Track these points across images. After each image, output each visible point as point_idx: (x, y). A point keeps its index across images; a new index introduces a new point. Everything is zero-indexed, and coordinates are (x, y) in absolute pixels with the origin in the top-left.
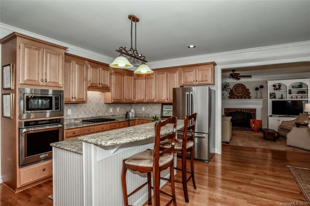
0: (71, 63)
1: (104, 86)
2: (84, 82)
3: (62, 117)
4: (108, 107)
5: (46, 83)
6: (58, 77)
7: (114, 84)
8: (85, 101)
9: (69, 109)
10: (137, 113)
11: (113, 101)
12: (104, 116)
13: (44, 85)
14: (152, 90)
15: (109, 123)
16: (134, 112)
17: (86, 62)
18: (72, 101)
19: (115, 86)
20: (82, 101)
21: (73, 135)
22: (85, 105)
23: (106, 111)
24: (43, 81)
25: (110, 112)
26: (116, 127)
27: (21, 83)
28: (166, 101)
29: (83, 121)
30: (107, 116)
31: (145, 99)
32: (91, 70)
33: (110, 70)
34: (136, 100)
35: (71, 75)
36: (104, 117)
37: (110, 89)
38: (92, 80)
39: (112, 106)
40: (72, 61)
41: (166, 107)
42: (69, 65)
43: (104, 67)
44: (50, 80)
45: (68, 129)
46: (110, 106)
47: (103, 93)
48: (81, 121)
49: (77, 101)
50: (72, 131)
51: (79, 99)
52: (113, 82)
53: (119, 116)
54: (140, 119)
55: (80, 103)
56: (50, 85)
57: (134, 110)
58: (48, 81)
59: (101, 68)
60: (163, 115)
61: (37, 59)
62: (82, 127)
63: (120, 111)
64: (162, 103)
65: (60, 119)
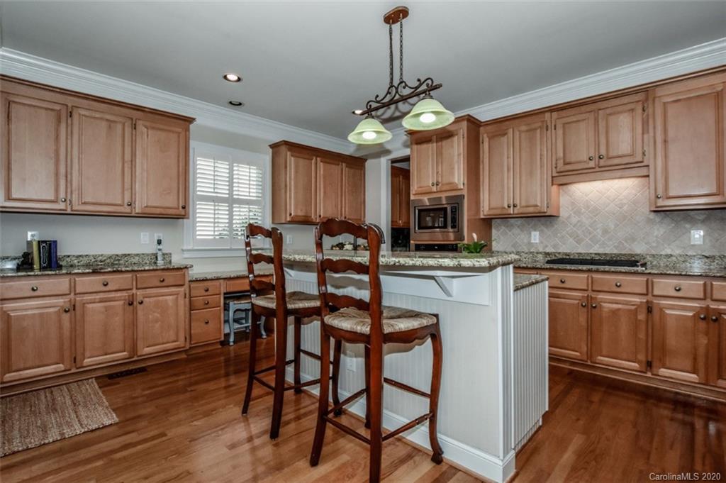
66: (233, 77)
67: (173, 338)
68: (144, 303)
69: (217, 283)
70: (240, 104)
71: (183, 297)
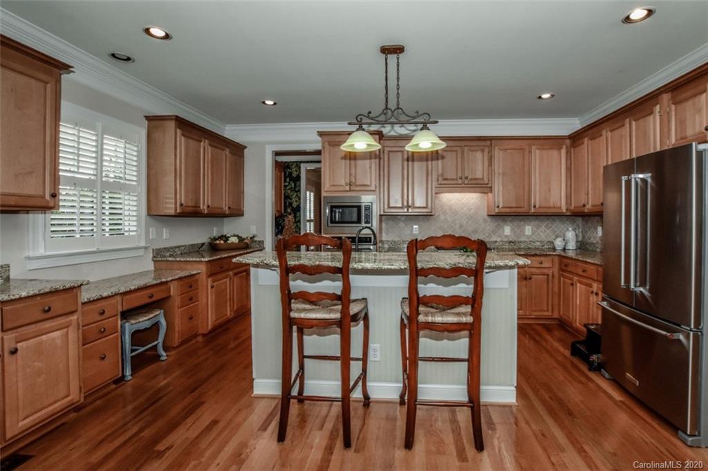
1: (474, 182)
2: (429, 178)
4: (498, 225)
6: (368, 177)
8: (430, 211)
9: (415, 224)
11: (497, 211)
19: (503, 178)
23: (494, 232)
24: (348, 185)
25: (506, 234)
34: (573, 207)
37: (489, 186)
39: (511, 221)
43: (472, 143)
46: (505, 221)
47: (486, 195)
51: (419, 207)
52: (496, 171)
53: (530, 246)
63: (533, 234)
66: (158, 32)
67: (63, 393)
68: (19, 348)
69: (112, 301)
70: (128, 59)
71: (76, 328)
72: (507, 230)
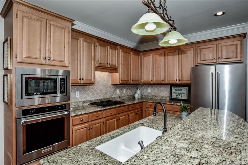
0: (79, 41)
1: (112, 66)
2: (93, 61)
3: (68, 102)
4: (115, 89)
5: (49, 61)
6: (63, 55)
7: (121, 64)
8: (93, 82)
9: (77, 91)
10: (143, 94)
11: (121, 82)
12: (112, 98)
13: (47, 64)
14: (160, 70)
15: (118, 107)
16: (140, 93)
17: (94, 39)
18: (79, 82)
19: (123, 66)
20: (90, 82)
21: (81, 122)
22: (93, 87)
23: (113, 93)
24: (46, 59)
25: (117, 93)
26: (124, 111)
27: (18, 61)
28: (177, 82)
29: (91, 104)
30: (115, 97)
31: (153, 80)
32: (99, 48)
33: (118, 49)
34: (143, 81)
35: (79, 54)
36: (111, 100)
37: (117, 69)
38: (100, 59)
39: (119, 87)
40: (80, 38)
41: (175, 88)
42: (77, 43)
43: (112, 46)
44: (54, 58)
45: (75, 116)
46: (117, 87)
47: (111, 74)
48: (89, 103)
49: (84, 82)
50: (79, 118)
51: (87, 80)
52: (120, 62)
53: (125, 98)
54: (148, 102)
55: (88, 85)
56: (55, 64)
57: (140, 91)
58: (52, 59)
59: (109, 47)
60: (172, 98)
61: (38, 32)
62: (91, 113)
63: (126, 92)
64: (171, 85)
65: (65, 105)
72: (118, 91)
